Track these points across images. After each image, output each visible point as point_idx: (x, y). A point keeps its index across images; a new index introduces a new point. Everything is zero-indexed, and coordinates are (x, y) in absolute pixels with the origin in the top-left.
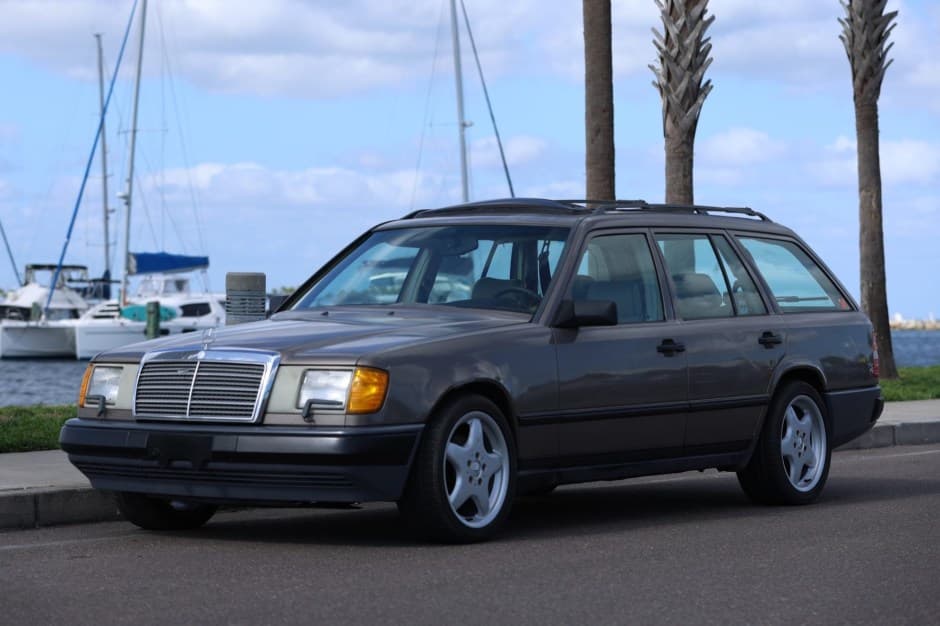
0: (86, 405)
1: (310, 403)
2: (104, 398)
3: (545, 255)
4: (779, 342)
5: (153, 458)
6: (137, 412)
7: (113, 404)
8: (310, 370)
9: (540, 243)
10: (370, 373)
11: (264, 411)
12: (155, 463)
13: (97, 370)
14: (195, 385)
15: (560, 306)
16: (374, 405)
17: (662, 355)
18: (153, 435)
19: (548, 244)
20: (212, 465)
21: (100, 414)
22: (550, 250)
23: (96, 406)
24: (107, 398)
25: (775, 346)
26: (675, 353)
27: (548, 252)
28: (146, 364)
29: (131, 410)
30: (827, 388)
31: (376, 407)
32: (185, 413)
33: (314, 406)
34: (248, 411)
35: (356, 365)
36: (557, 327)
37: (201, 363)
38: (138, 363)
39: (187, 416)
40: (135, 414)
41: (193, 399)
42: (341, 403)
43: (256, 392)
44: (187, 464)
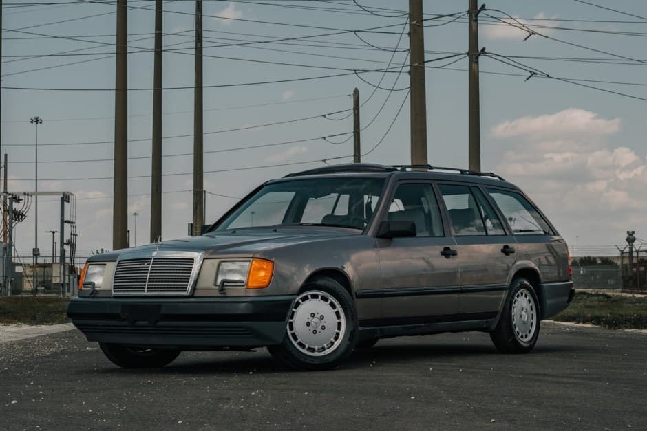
0: (83, 289)
1: (223, 281)
2: (94, 284)
3: (369, 204)
4: (513, 252)
5: (124, 320)
6: (114, 291)
7: (100, 287)
8: (223, 261)
9: (366, 197)
10: (261, 263)
11: (194, 288)
12: (125, 323)
13: (90, 267)
14: (151, 273)
15: (381, 225)
16: (264, 283)
17: (443, 257)
18: (124, 305)
19: (371, 198)
20: (160, 323)
21: (91, 294)
22: (372, 200)
23: (89, 289)
24: (96, 284)
25: (511, 254)
26: (451, 256)
27: (371, 202)
28: (120, 261)
29: (110, 291)
30: (542, 282)
31: (265, 284)
32: (144, 291)
33: (226, 284)
34: (184, 288)
35: (252, 258)
36: (379, 237)
37: (155, 259)
38: (115, 261)
39: (146, 292)
40: (113, 292)
41: (149, 282)
42: (243, 282)
43: (189, 276)
44: (145, 323)
